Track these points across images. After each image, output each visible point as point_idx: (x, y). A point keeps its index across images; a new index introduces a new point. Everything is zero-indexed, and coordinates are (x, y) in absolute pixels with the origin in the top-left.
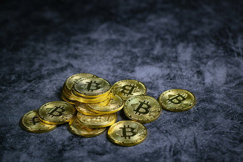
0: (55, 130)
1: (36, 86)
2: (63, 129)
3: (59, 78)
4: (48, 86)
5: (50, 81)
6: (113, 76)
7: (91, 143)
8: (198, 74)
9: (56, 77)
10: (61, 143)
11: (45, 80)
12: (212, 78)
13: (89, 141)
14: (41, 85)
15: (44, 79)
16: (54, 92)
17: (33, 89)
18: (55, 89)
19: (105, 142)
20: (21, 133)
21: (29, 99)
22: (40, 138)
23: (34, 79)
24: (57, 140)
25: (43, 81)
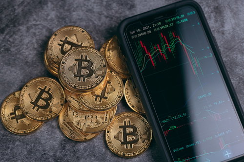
0: (42, 129)
1: (11, 40)
2: (53, 127)
3: (38, 23)
4: (26, 41)
5: (28, 29)
6: (107, 17)
7: (87, 153)
8: (216, 13)
9: (34, 20)
10: (52, 153)
11: (21, 27)
12: (233, 21)
13: (85, 149)
14: (16, 37)
15: (19, 25)
16: (35, 52)
17: (8, 46)
18: (36, 46)
19: (104, 150)
20: (3, 136)
21: (6, 67)
22: (27, 144)
23: (7, 26)
24: (47, 148)
25: (19, 30)
